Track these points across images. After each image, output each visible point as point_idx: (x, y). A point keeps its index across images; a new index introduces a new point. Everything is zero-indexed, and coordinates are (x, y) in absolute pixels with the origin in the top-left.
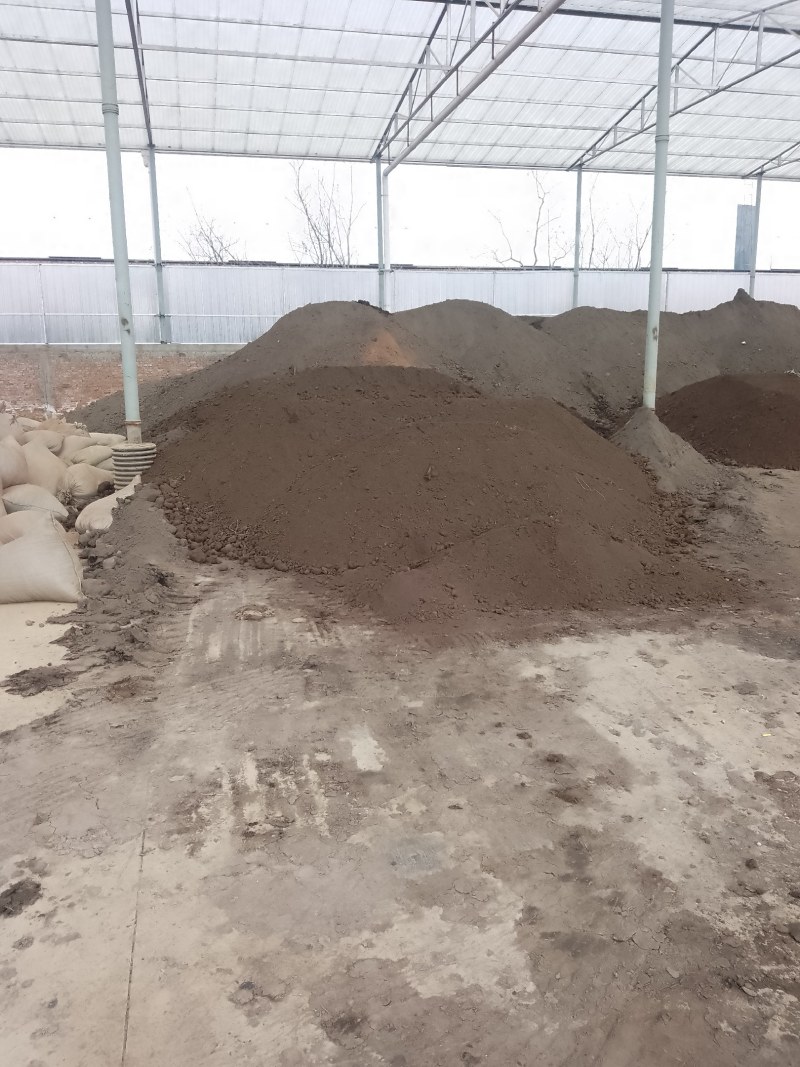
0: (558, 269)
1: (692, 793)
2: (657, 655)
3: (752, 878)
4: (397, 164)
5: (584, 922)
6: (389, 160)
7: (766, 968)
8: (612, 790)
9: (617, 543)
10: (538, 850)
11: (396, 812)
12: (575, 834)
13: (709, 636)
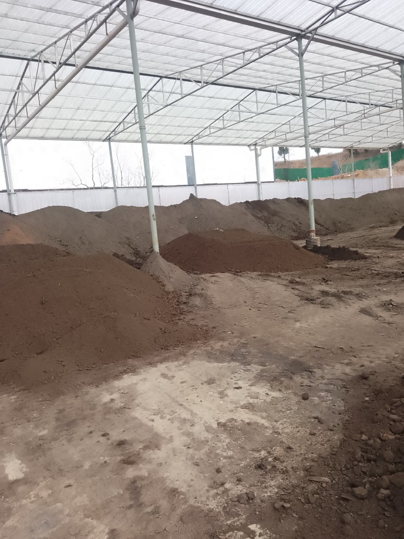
0: (106, 188)
1: (190, 441)
2: (170, 374)
3: (219, 478)
4: (11, 139)
5: (140, 529)
6: (6, 137)
7: (229, 522)
8: (152, 451)
9: (147, 321)
10: (115, 497)
11: (33, 499)
12: (134, 481)
13: (193, 358)
